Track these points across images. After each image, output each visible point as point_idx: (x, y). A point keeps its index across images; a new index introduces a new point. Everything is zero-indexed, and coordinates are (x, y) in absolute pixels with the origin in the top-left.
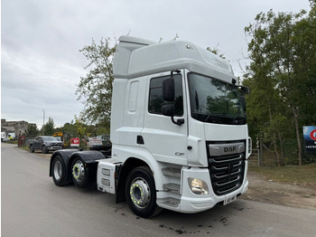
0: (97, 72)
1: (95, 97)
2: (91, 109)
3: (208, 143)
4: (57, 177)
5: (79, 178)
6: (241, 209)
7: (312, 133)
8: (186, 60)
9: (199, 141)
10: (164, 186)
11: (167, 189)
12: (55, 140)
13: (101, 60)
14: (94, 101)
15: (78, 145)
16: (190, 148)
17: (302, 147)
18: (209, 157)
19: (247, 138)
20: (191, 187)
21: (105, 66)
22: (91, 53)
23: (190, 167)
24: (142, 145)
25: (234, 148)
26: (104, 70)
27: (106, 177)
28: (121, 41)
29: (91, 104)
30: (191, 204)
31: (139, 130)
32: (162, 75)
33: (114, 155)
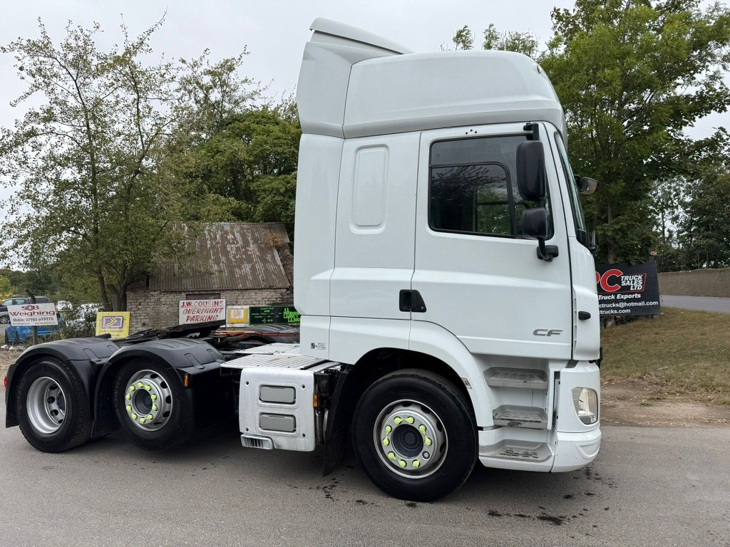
0: (49, 117)
4: (45, 426)
5: (154, 422)
8: (544, 100)
10: (499, 413)
11: (505, 420)
20: (578, 408)
23: (572, 363)
24: (416, 315)
27: (281, 408)
28: (316, 32)
29: (26, 209)
30: (581, 449)
31: (404, 278)
32: (471, 134)
33: (313, 346)
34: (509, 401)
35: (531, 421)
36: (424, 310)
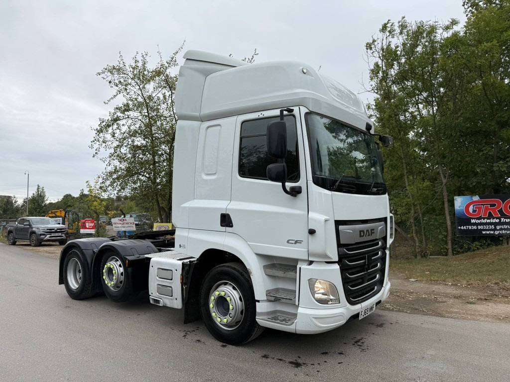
0: (126, 108)
1: (124, 150)
2: (116, 171)
3: (338, 223)
4: (74, 284)
5: (116, 286)
6: (381, 325)
7: (467, 207)
8: (301, 92)
9: (326, 221)
10: (268, 293)
11: (274, 297)
12: (53, 223)
13: (134, 90)
14: (121, 158)
15: (93, 231)
16: (312, 232)
17: (454, 228)
18: (339, 245)
19: (389, 215)
20: (313, 293)
21: (140, 99)
22: (116, 77)
23: (311, 263)
24: (229, 229)
25: (372, 231)
26: (139, 106)
27: (166, 282)
28: (187, 59)
29: (116, 163)
30: (314, 320)
31: (223, 205)
32: (261, 116)
33: (180, 246)
34: (281, 285)
35: (286, 299)
36: (232, 226)
